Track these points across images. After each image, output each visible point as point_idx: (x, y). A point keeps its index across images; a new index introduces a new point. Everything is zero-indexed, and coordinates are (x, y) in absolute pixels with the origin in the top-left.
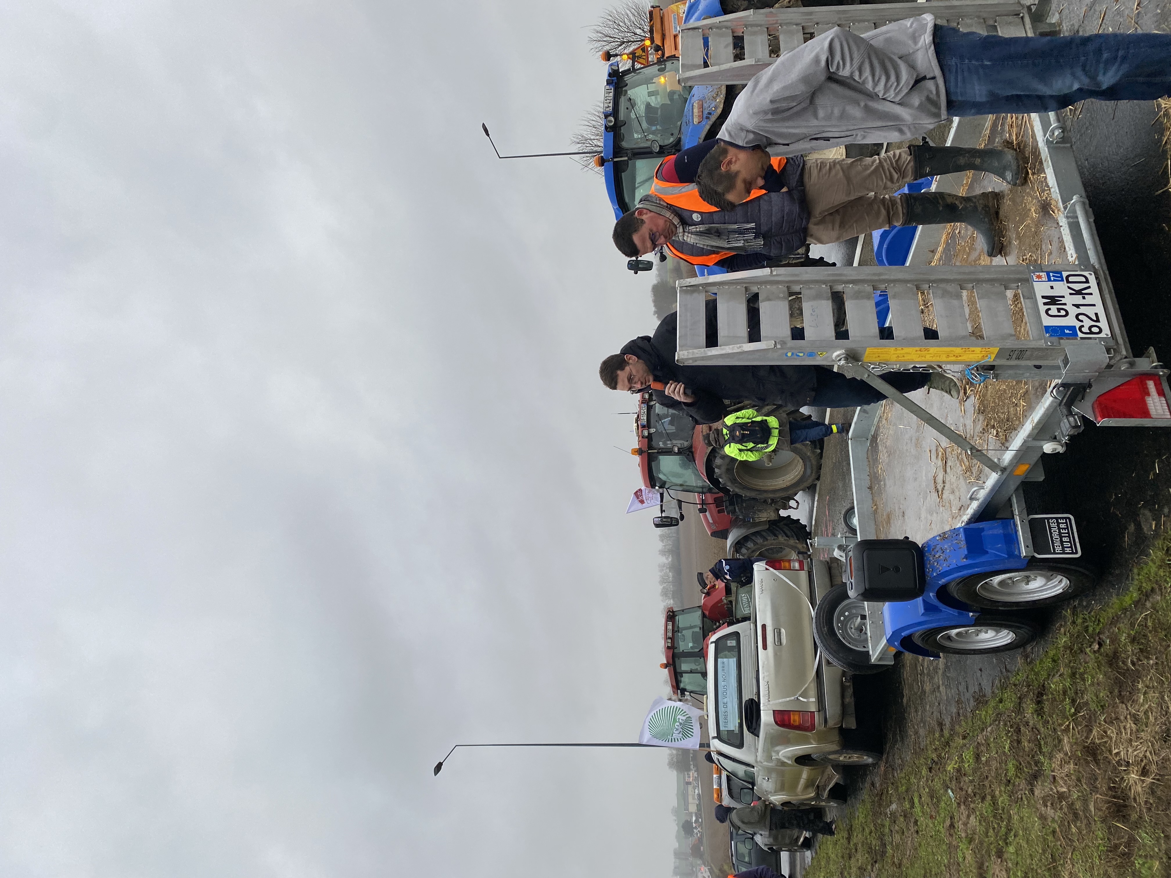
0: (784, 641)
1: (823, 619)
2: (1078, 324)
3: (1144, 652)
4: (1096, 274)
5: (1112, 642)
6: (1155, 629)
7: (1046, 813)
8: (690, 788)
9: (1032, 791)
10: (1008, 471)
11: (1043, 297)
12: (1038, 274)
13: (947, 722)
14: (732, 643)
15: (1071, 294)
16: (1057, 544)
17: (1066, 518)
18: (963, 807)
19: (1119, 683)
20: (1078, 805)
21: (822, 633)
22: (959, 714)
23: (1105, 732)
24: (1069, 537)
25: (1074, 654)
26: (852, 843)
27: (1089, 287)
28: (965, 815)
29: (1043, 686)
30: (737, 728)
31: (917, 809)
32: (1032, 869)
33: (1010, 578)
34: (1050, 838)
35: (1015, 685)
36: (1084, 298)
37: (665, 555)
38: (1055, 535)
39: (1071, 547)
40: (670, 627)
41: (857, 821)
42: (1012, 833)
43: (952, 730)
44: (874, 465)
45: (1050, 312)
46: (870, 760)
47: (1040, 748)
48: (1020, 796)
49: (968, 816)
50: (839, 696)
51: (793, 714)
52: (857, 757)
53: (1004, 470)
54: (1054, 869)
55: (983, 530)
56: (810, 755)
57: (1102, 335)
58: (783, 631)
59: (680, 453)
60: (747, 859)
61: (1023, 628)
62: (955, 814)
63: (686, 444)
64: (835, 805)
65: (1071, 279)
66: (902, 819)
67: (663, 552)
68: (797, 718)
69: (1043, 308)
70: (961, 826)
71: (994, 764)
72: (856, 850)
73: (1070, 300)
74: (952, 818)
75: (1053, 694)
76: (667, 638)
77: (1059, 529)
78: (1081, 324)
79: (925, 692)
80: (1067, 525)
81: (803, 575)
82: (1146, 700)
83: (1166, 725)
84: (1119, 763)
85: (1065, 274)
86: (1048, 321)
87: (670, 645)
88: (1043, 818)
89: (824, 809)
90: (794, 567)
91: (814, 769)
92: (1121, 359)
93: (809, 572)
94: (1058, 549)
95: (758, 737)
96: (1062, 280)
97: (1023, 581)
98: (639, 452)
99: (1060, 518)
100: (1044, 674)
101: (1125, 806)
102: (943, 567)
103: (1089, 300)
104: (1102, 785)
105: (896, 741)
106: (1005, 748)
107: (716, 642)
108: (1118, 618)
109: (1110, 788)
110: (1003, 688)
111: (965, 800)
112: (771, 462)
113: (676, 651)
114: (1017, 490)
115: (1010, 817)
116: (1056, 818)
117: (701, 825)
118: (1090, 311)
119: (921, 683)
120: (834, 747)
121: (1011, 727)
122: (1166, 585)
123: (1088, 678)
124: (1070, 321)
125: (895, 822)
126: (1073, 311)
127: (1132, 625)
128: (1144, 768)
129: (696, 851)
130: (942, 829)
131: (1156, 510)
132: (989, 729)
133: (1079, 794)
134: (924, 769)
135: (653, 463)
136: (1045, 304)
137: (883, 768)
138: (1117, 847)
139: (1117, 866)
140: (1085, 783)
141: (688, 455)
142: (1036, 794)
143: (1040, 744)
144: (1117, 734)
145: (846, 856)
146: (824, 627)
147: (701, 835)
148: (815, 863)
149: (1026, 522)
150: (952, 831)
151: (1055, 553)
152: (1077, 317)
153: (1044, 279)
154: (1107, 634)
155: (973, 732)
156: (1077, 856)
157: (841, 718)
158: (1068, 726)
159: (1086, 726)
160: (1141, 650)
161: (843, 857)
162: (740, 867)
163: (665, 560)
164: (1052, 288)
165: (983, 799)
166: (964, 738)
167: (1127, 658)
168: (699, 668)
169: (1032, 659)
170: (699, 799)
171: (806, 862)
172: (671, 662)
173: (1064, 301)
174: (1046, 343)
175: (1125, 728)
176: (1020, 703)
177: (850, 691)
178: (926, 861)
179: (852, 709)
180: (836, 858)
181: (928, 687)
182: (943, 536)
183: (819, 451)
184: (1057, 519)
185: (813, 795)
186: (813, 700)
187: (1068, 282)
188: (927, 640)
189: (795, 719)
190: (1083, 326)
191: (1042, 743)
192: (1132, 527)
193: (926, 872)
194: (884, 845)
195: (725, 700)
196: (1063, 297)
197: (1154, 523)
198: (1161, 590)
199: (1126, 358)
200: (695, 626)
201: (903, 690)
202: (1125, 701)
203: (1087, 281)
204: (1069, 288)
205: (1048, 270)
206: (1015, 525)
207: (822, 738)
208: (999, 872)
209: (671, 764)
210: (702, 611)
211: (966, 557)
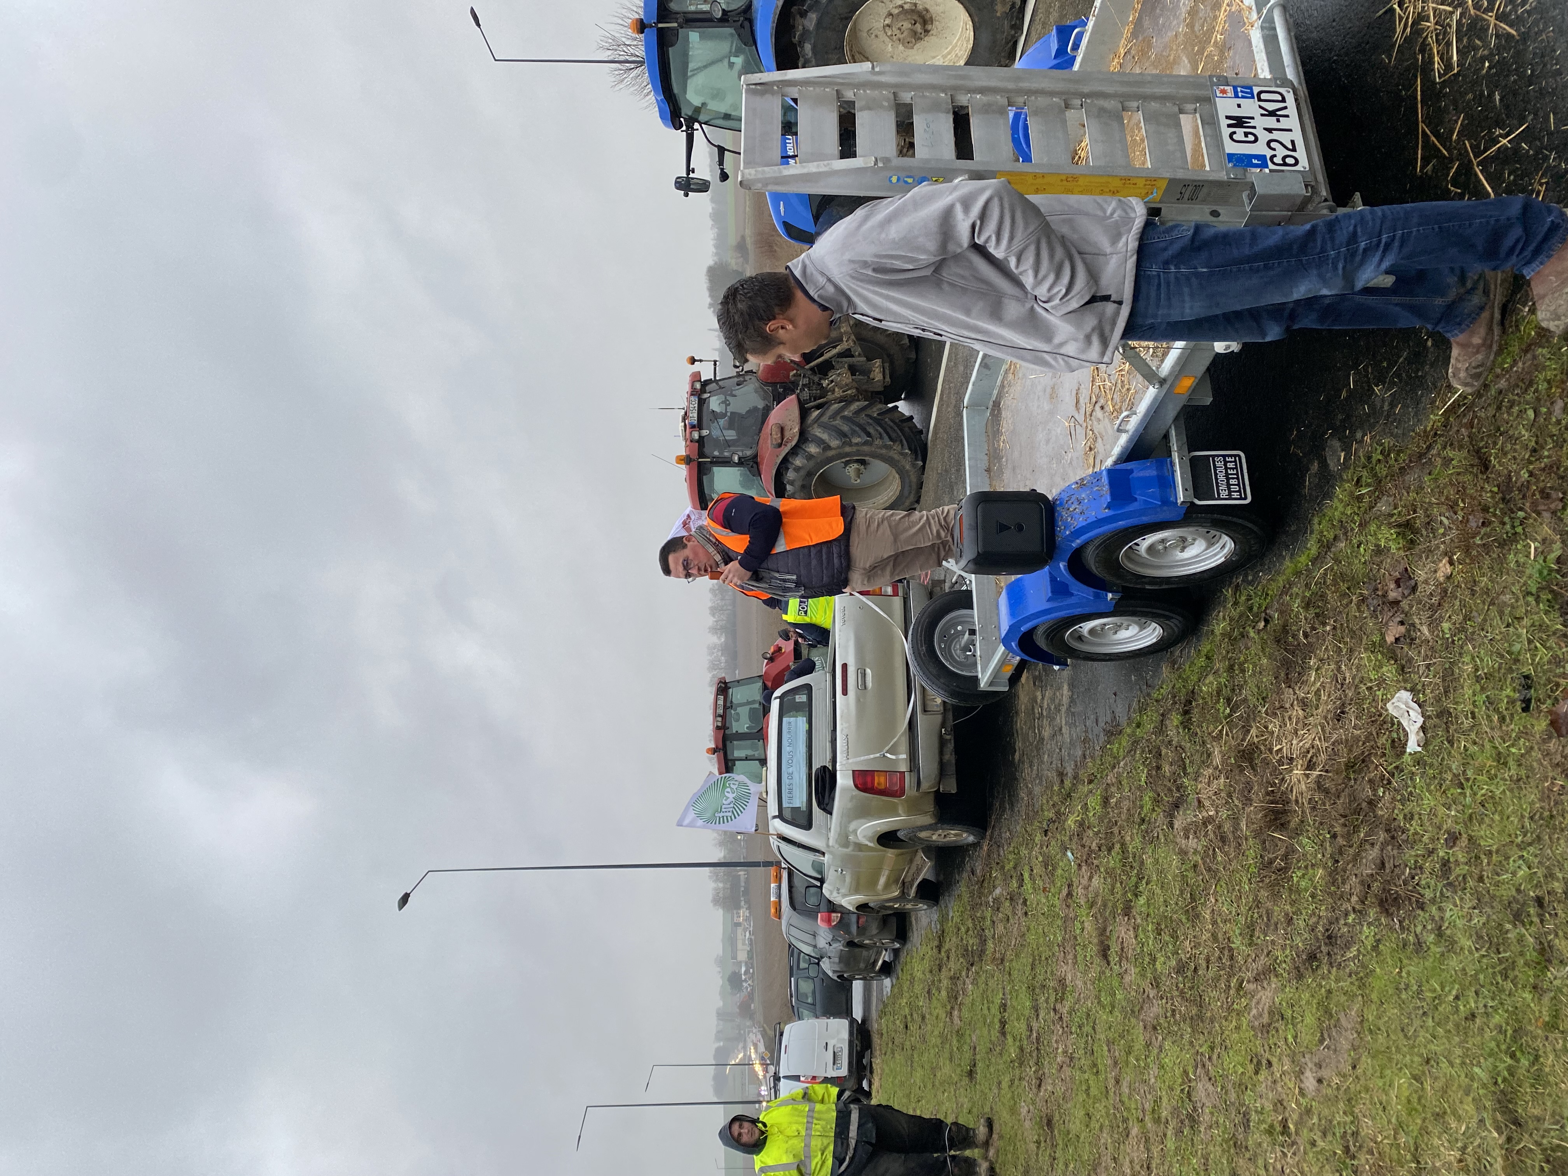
0: (869, 684)
1: (921, 636)
2: (1269, 153)
3: (1321, 617)
4: (1295, 94)
5: (1281, 613)
6: (1335, 583)
7: (1187, 846)
8: (740, 930)
9: (1171, 825)
10: (1169, 383)
11: (1228, 117)
12: (1222, 87)
13: (1069, 770)
14: (802, 698)
15: (1262, 115)
16: (1223, 487)
17: (1235, 456)
18: (1084, 868)
19: (1287, 665)
20: (1227, 827)
21: (920, 654)
22: (1084, 756)
23: (1266, 727)
24: (1238, 478)
25: (1233, 641)
26: (943, 950)
27: (1286, 108)
28: (1086, 878)
29: (1193, 692)
30: (805, 805)
31: (1028, 884)
32: (1166, 917)
33: (1163, 541)
34: (1190, 874)
35: (1157, 701)
36: (1278, 121)
37: (717, 633)
38: (1221, 477)
39: (1239, 491)
40: (721, 702)
41: (950, 923)
42: (1144, 882)
43: (1075, 778)
44: (994, 437)
45: (1235, 137)
46: (971, 839)
47: (1185, 769)
48: (1156, 835)
49: (1090, 878)
50: (937, 751)
51: (879, 776)
52: (955, 835)
53: (1162, 382)
54: (1193, 910)
55: (1131, 471)
56: (895, 831)
57: (1298, 168)
58: (868, 671)
59: (741, 463)
60: (810, 1000)
61: (1172, 618)
62: (1074, 879)
63: (749, 453)
64: (925, 907)
65: (1263, 96)
66: (1007, 904)
67: (714, 630)
68: (882, 780)
69: (1226, 132)
70: (1080, 891)
71: (1126, 804)
72: (948, 958)
73: (1261, 123)
74: (1069, 886)
75: (1203, 698)
76: (716, 715)
77: (1226, 468)
78: (1273, 153)
79: (1043, 739)
80: (1236, 465)
81: (897, 602)
82: (1318, 676)
83: (1341, 699)
84: (1280, 762)
85: (1256, 90)
86: (1231, 148)
87: (720, 724)
88: (1183, 853)
89: (909, 913)
90: (886, 591)
91: (902, 854)
92: (1320, 203)
93: (904, 598)
94: (1224, 494)
95: (831, 814)
96: (1253, 97)
97: (1177, 547)
98: (687, 460)
99: (1229, 456)
100: (1194, 678)
101: (1285, 812)
102: (1080, 522)
103: (1284, 123)
104: (1258, 795)
105: (1004, 811)
106: (1140, 781)
107: (781, 698)
108: (1290, 585)
109: (1268, 793)
110: (1142, 710)
111: (1087, 860)
112: (859, 477)
113: (727, 732)
114: (1176, 419)
115: (1142, 863)
116: (1199, 848)
117: (752, 977)
118: (1286, 138)
119: (1039, 730)
120: (928, 820)
121: (1150, 752)
122: (1353, 525)
123: (1248, 667)
124: (1260, 148)
125: (998, 909)
126: (1264, 137)
127: (1308, 586)
128: (1310, 761)
129: (745, 1009)
130: (1057, 902)
131: (1347, 437)
132: (1122, 764)
133: (1229, 813)
134: (1038, 834)
135: (704, 477)
136: (1229, 126)
137: (985, 848)
138: (1271, 862)
139: (1271, 886)
140: (1237, 798)
141: (752, 467)
142: (1176, 827)
143: (1184, 764)
144: (1280, 726)
145: (936, 968)
146: (922, 646)
147: (752, 990)
148: (896, 990)
149: (1186, 460)
150: (1069, 900)
151: (1219, 499)
152: (1268, 144)
153: (1229, 95)
154: (1276, 606)
155: (1102, 772)
156: (1223, 889)
157: (937, 779)
158: (1221, 731)
159: (1243, 727)
160: (1317, 615)
161: (931, 972)
162: (801, 1010)
163: (717, 640)
164: (1239, 106)
165: (1110, 850)
166: (1090, 782)
167: (1298, 630)
168: (756, 754)
169: (1180, 665)
170: (751, 944)
171: (885, 993)
172: (721, 746)
173: (1253, 123)
174: (1228, 174)
175: (1290, 719)
176: (1162, 721)
177: (951, 746)
178: (1035, 947)
179: (952, 769)
180: (922, 976)
181: (1047, 733)
182: (1081, 484)
183: (920, 463)
184: (1224, 456)
185: (897, 893)
186: (904, 756)
187: (1260, 100)
188: (1052, 639)
189: (880, 781)
190: (1275, 156)
191: (1187, 761)
192: (1315, 468)
193: (1034, 960)
194: (983, 941)
195: (790, 770)
196: (1253, 118)
197: (1343, 454)
198: (1345, 534)
199: (1326, 200)
200: (754, 702)
201: (1015, 743)
202: (1292, 685)
203: (1283, 100)
204: (1260, 107)
205: (1235, 84)
206: (1172, 464)
207: (913, 807)
208: (1126, 933)
209: (716, 901)
210: (764, 682)
211: (1109, 507)
